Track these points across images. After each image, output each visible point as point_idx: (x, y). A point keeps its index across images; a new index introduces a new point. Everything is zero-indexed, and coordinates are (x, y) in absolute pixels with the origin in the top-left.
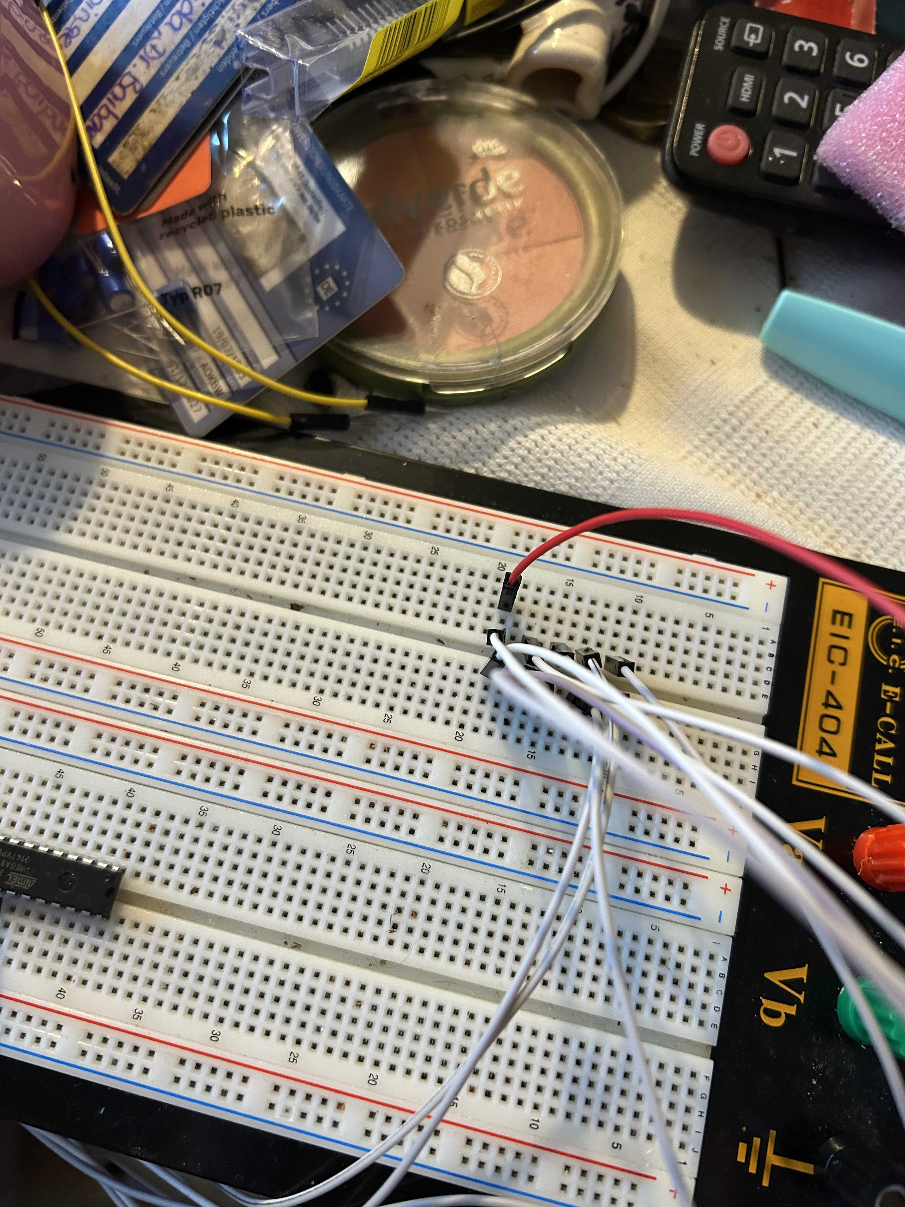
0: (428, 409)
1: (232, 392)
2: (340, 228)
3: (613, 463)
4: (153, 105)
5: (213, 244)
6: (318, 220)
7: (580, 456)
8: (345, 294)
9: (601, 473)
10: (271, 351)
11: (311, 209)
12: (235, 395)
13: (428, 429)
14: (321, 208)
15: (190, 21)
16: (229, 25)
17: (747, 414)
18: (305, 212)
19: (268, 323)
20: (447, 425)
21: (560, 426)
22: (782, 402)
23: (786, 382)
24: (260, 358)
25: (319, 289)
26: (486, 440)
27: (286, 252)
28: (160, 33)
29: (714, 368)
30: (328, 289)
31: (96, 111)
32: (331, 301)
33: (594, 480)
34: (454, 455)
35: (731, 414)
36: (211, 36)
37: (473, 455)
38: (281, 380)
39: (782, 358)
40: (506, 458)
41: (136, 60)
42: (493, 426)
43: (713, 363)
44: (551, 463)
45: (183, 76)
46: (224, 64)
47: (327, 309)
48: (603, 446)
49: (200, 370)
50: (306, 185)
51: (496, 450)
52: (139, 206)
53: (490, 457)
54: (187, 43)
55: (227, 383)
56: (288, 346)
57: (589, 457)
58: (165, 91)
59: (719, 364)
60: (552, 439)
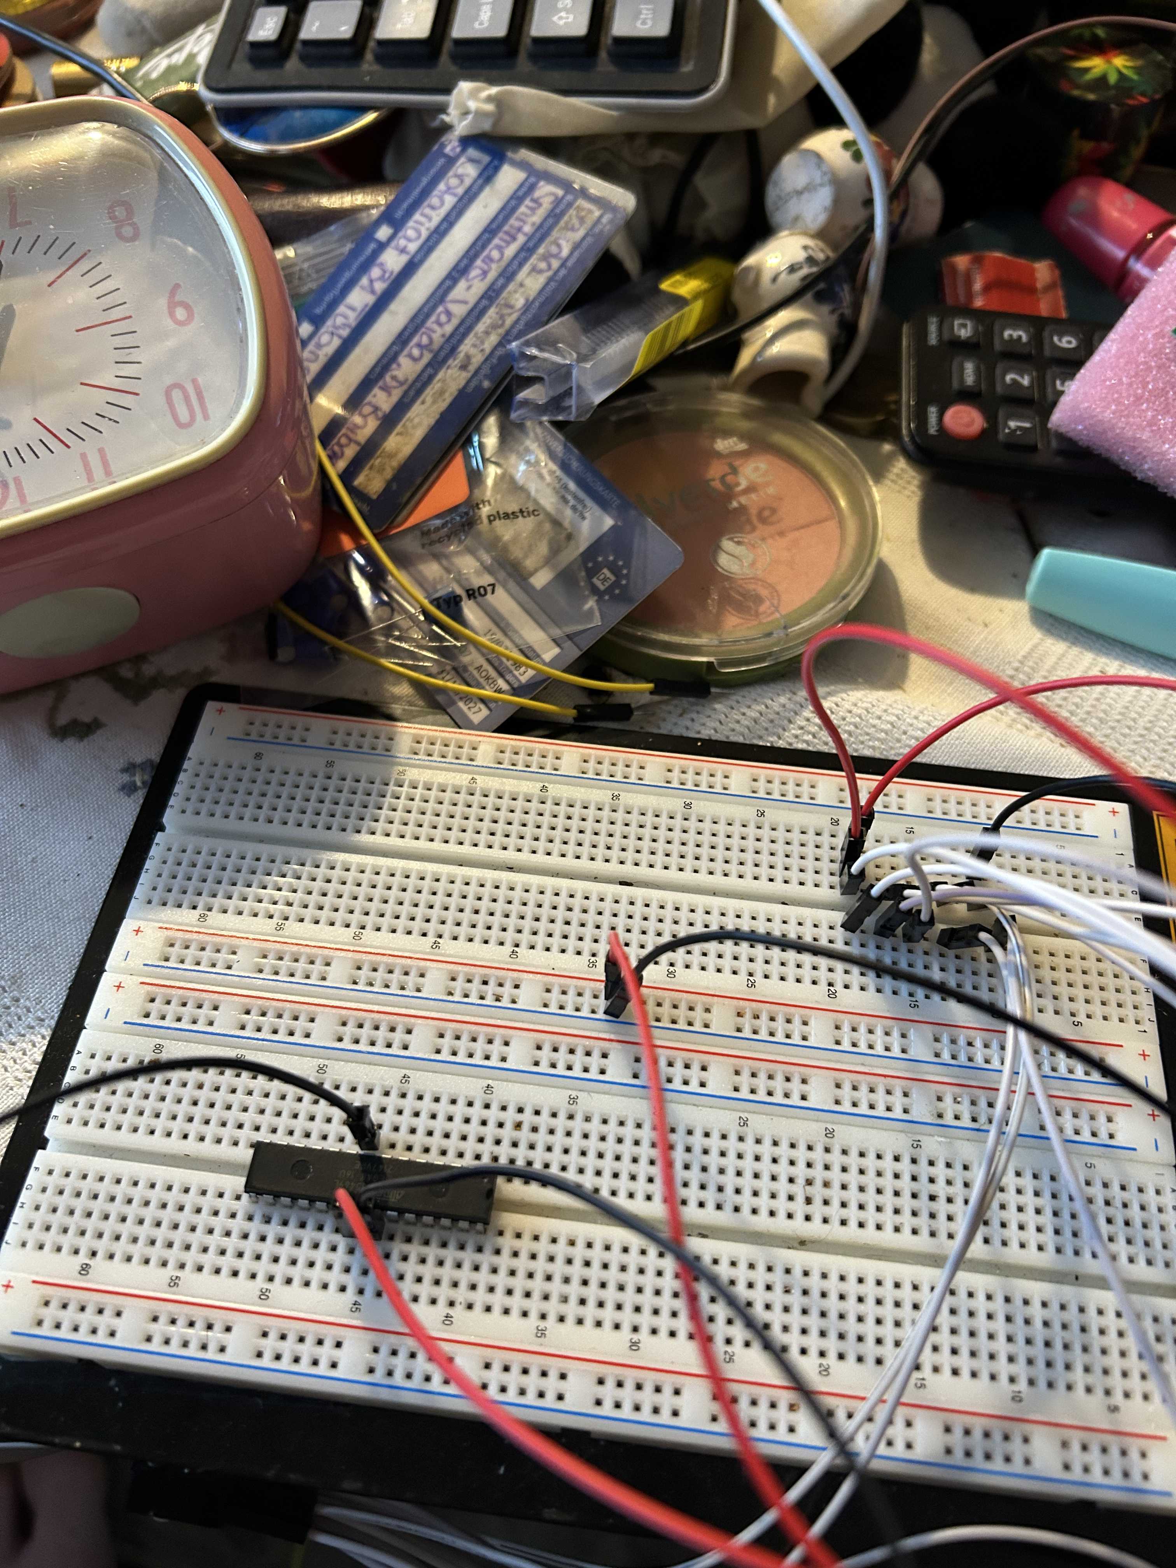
0: (713, 690)
1: (513, 689)
2: (609, 522)
3: (915, 721)
4: (399, 428)
5: (471, 551)
6: (584, 518)
7: (879, 718)
8: (624, 582)
9: (905, 733)
10: (552, 644)
11: (574, 508)
12: (516, 691)
13: (715, 709)
14: (585, 506)
15: (431, 351)
16: (473, 351)
17: (1033, 669)
18: (568, 512)
19: (543, 618)
20: (734, 704)
21: (850, 693)
22: (1063, 655)
23: (1060, 637)
24: (540, 652)
25: (595, 580)
26: (778, 713)
27: (555, 550)
28: (399, 365)
29: (987, 631)
30: (605, 580)
31: (335, 441)
32: (610, 590)
33: (899, 741)
34: (747, 731)
35: (1017, 670)
36: (454, 363)
37: (767, 729)
38: (565, 671)
39: (1051, 615)
40: (802, 728)
41: (376, 391)
42: (782, 700)
43: (986, 625)
44: (852, 728)
45: (429, 400)
46: (473, 384)
47: (607, 597)
48: (901, 707)
49: (475, 673)
50: (566, 487)
51: (790, 722)
52: (392, 522)
53: (784, 730)
54: (430, 371)
55: (508, 682)
56: (570, 637)
57: (888, 718)
58: (411, 414)
59: (991, 627)
60: (847, 706)
